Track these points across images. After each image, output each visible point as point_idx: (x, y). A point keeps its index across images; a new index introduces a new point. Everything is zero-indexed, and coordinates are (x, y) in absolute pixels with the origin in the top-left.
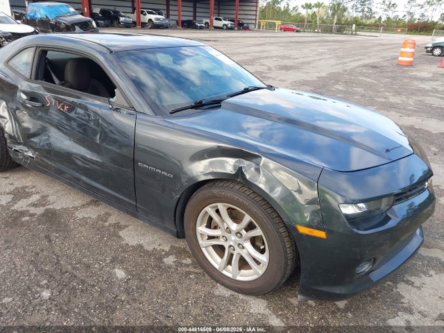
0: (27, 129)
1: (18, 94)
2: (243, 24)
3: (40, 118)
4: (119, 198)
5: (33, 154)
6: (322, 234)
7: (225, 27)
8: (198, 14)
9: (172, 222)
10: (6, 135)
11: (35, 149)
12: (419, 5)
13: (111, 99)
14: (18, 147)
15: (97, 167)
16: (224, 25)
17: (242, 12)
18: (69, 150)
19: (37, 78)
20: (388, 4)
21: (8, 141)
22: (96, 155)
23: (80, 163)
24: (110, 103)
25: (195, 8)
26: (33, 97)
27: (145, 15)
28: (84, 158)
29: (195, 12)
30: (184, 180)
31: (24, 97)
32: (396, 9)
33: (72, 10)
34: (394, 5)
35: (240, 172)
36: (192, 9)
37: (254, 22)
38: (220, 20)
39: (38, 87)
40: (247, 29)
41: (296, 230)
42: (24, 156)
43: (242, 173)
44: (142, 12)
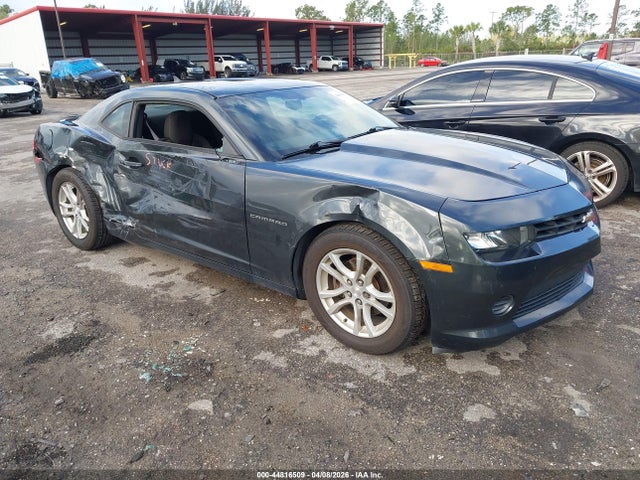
0: (126, 194)
1: (116, 155)
2: (362, 62)
3: (140, 181)
4: (231, 260)
5: (133, 223)
6: (448, 269)
7: (335, 69)
8: (301, 55)
9: (290, 279)
10: (102, 205)
11: (135, 217)
12: (633, 12)
13: (218, 150)
14: (116, 218)
15: (206, 227)
16: (334, 66)
17: (363, 47)
18: (174, 212)
19: (135, 136)
20: (583, 15)
21: (105, 211)
22: (205, 213)
23: (186, 225)
24: (217, 153)
25: (297, 46)
26: (132, 157)
27: (221, 61)
28: (192, 218)
29: (297, 52)
30: (299, 227)
31: (122, 158)
32: (597, 21)
33: (100, 65)
34: (592, 15)
35: (357, 211)
36: (293, 49)
37: (378, 58)
38: (329, 59)
39: (137, 146)
40: (369, 67)
41: (420, 266)
42: (123, 227)
43: (360, 212)
44: (217, 59)
